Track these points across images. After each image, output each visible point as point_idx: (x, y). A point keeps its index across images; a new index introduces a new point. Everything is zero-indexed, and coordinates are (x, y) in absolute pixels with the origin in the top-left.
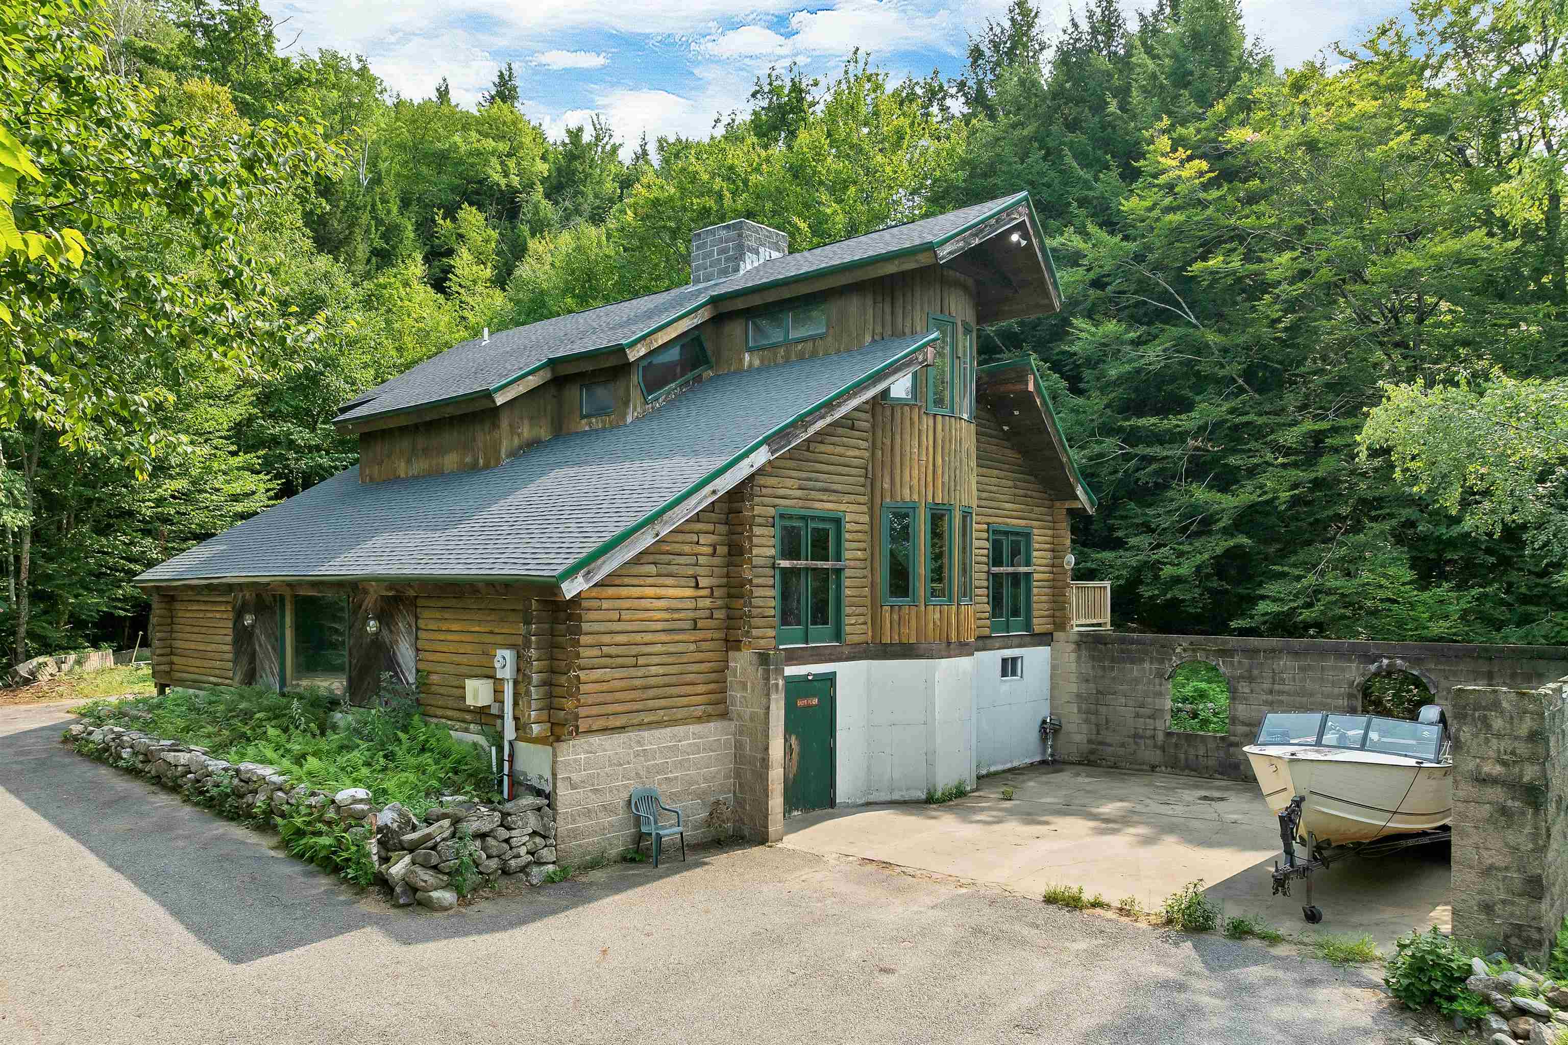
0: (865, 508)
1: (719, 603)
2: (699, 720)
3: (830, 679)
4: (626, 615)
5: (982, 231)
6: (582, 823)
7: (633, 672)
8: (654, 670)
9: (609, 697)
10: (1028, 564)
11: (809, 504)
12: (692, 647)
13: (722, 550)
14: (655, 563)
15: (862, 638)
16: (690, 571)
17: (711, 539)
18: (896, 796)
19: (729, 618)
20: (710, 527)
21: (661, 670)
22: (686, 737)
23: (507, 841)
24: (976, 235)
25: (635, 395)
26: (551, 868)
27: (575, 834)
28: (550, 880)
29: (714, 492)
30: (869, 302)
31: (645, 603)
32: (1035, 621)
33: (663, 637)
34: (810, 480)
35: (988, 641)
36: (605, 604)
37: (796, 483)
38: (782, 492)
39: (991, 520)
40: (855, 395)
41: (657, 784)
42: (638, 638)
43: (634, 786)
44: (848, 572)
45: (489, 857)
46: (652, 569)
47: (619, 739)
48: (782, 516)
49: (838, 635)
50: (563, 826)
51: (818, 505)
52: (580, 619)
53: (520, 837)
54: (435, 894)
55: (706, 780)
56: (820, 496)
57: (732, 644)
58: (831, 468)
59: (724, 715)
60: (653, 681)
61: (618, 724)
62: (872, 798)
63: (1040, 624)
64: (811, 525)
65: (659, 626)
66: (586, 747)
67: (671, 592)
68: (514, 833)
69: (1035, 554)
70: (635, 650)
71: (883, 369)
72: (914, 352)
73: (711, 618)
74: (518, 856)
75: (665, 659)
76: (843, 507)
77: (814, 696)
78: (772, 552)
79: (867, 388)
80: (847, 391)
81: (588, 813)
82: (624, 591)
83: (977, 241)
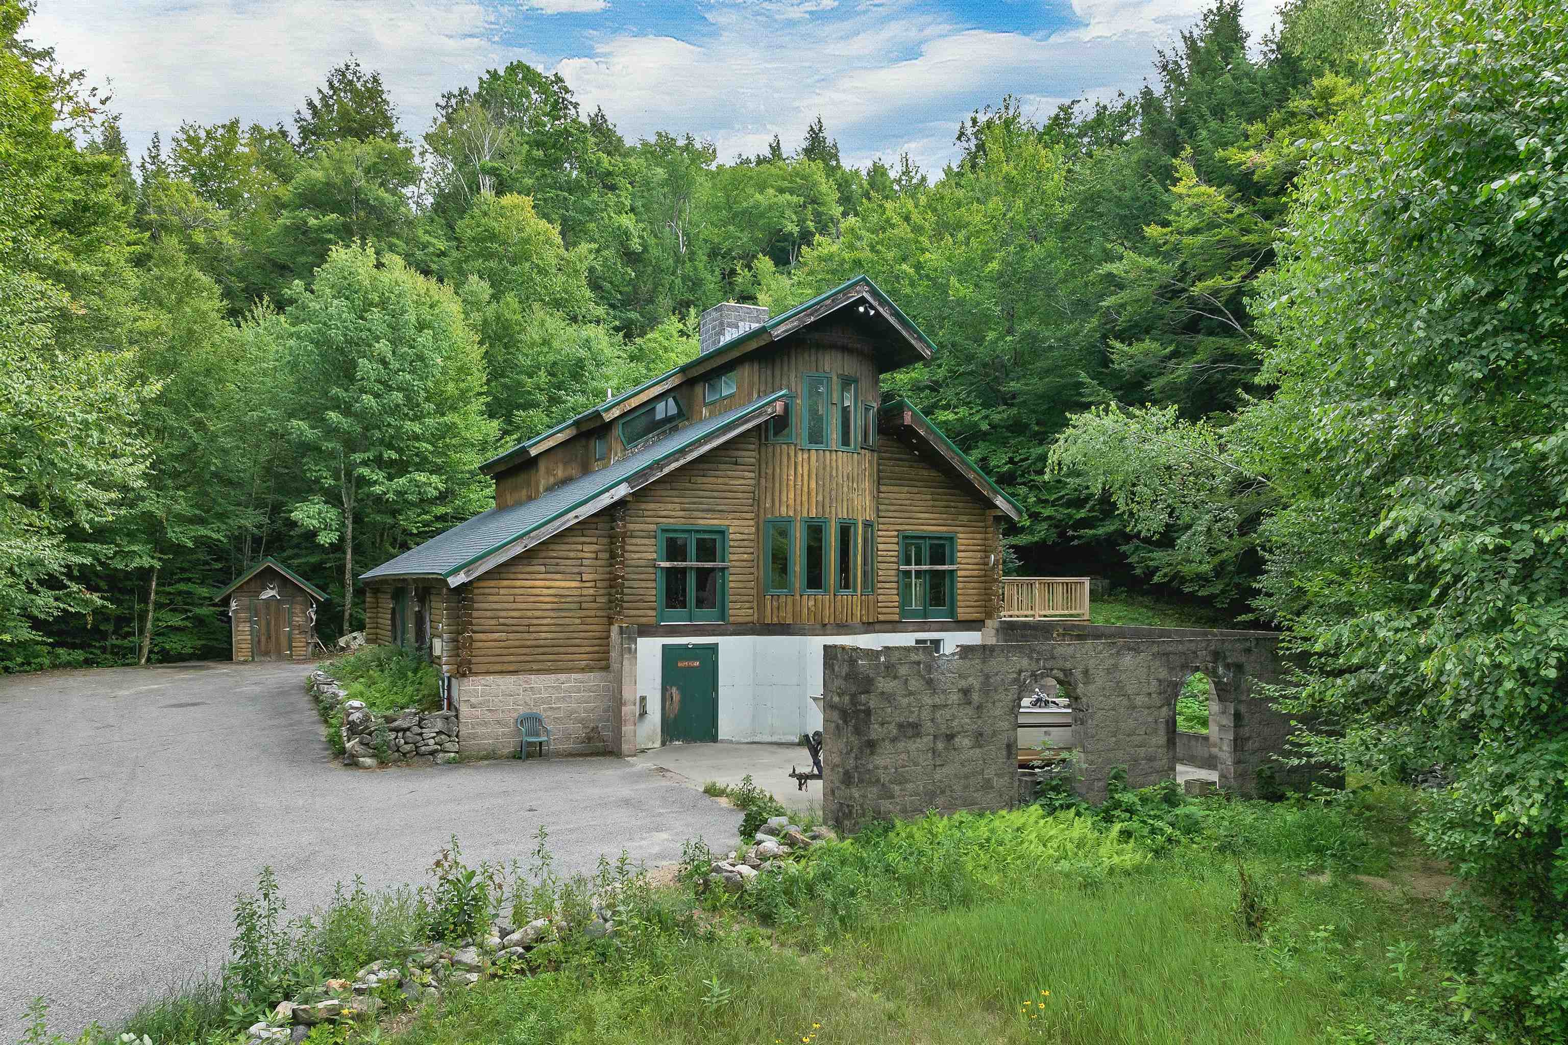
0: (752, 523)
1: (602, 591)
2: (582, 670)
3: (714, 648)
4: (519, 599)
5: (816, 311)
6: (481, 730)
7: (526, 635)
8: (543, 635)
9: (505, 651)
10: (952, 563)
11: (692, 521)
12: (578, 621)
13: (606, 555)
14: (545, 565)
15: (749, 619)
16: (576, 570)
17: (594, 547)
18: (775, 739)
19: (610, 602)
20: (594, 540)
21: (549, 635)
22: (569, 681)
23: (421, 734)
24: (812, 314)
25: (617, 447)
26: (452, 755)
27: (474, 736)
28: (448, 762)
29: (576, 517)
30: (756, 367)
31: (537, 591)
32: (959, 610)
33: (552, 614)
34: (694, 503)
35: (899, 625)
36: (502, 591)
37: (678, 507)
38: (664, 513)
39: (898, 527)
40: (705, 443)
41: (540, 710)
42: (529, 614)
43: (522, 710)
44: (732, 570)
45: (406, 743)
46: (543, 569)
47: (511, 679)
48: (664, 531)
49: (723, 617)
50: (464, 731)
51: (701, 522)
52: (472, 600)
53: (428, 733)
54: (361, 759)
55: (585, 711)
56: (700, 514)
57: (610, 621)
58: (715, 494)
59: (606, 668)
60: (542, 642)
61: (511, 669)
62: (757, 739)
63: (962, 613)
64: (695, 536)
65: (549, 606)
66: (483, 682)
67: (558, 584)
68: (424, 730)
69: (959, 554)
70: (526, 621)
71: (733, 422)
72: (763, 406)
73: (595, 601)
74: (427, 745)
75: (553, 628)
76: (727, 522)
77: (696, 660)
78: (655, 556)
79: (718, 437)
80: (699, 440)
81: (486, 724)
82: (518, 583)
83: (812, 319)
